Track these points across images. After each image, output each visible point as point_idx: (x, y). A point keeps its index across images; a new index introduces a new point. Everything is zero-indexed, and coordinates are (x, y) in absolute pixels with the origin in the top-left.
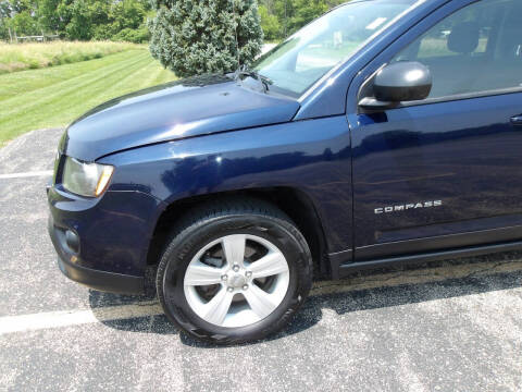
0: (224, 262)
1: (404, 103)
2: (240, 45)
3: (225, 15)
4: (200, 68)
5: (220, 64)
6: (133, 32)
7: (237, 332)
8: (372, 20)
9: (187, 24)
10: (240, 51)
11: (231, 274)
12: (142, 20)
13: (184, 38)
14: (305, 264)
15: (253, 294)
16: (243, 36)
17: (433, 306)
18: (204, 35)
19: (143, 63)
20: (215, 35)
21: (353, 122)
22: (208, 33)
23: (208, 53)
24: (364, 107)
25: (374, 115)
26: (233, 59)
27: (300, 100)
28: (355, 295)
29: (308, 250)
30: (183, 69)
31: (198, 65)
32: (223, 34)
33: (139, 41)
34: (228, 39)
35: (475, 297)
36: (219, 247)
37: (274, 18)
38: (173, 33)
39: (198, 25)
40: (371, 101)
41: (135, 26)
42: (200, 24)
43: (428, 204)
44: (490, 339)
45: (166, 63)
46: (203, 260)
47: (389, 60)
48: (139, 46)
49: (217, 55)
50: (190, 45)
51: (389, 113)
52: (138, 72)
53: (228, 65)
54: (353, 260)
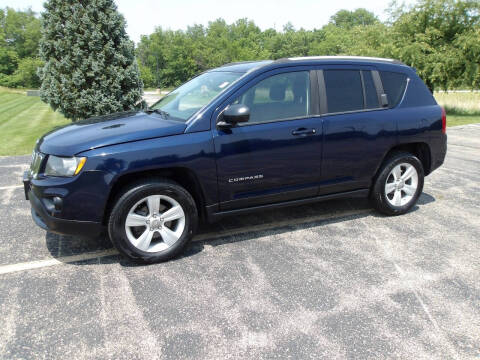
0: (148, 214)
1: (240, 124)
2: (125, 93)
3: (113, 68)
4: (89, 110)
5: (107, 108)
6: (8, 77)
7: (157, 255)
8: (221, 83)
9: (77, 74)
10: (125, 98)
11: (152, 219)
12: (16, 66)
13: (74, 85)
14: (193, 212)
15: (164, 232)
16: (126, 86)
17: (267, 239)
18: (94, 84)
19: (23, 107)
20: (105, 84)
21: (215, 134)
22: (98, 82)
23: (96, 98)
24: (220, 126)
25: (225, 130)
26: (119, 103)
27: (187, 123)
28: (223, 238)
29: (194, 204)
30: (73, 111)
31: (87, 108)
32: (111, 84)
33: (14, 86)
34: (115, 87)
35: (289, 233)
36: (145, 204)
37: (147, 70)
38: (64, 80)
39: (89, 74)
40: (224, 123)
41: (9, 72)
42: (91, 74)
43: (256, 177)
44: (294, 248)
45: (55, 106)
46: (135, 212)
47: (231, 103)
48: (14, 91)
49: (105, 100)
50: (79, 91)
51: (233, 130)
52: (21, 115)
53: (114, 108)
54: (220, 210)
